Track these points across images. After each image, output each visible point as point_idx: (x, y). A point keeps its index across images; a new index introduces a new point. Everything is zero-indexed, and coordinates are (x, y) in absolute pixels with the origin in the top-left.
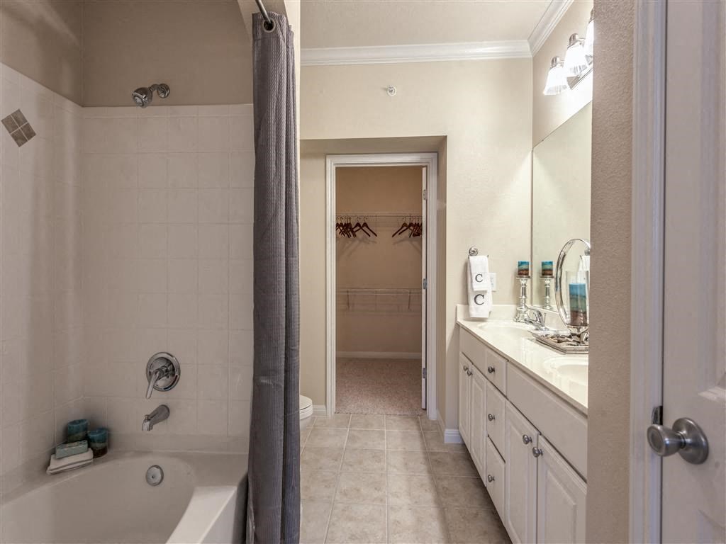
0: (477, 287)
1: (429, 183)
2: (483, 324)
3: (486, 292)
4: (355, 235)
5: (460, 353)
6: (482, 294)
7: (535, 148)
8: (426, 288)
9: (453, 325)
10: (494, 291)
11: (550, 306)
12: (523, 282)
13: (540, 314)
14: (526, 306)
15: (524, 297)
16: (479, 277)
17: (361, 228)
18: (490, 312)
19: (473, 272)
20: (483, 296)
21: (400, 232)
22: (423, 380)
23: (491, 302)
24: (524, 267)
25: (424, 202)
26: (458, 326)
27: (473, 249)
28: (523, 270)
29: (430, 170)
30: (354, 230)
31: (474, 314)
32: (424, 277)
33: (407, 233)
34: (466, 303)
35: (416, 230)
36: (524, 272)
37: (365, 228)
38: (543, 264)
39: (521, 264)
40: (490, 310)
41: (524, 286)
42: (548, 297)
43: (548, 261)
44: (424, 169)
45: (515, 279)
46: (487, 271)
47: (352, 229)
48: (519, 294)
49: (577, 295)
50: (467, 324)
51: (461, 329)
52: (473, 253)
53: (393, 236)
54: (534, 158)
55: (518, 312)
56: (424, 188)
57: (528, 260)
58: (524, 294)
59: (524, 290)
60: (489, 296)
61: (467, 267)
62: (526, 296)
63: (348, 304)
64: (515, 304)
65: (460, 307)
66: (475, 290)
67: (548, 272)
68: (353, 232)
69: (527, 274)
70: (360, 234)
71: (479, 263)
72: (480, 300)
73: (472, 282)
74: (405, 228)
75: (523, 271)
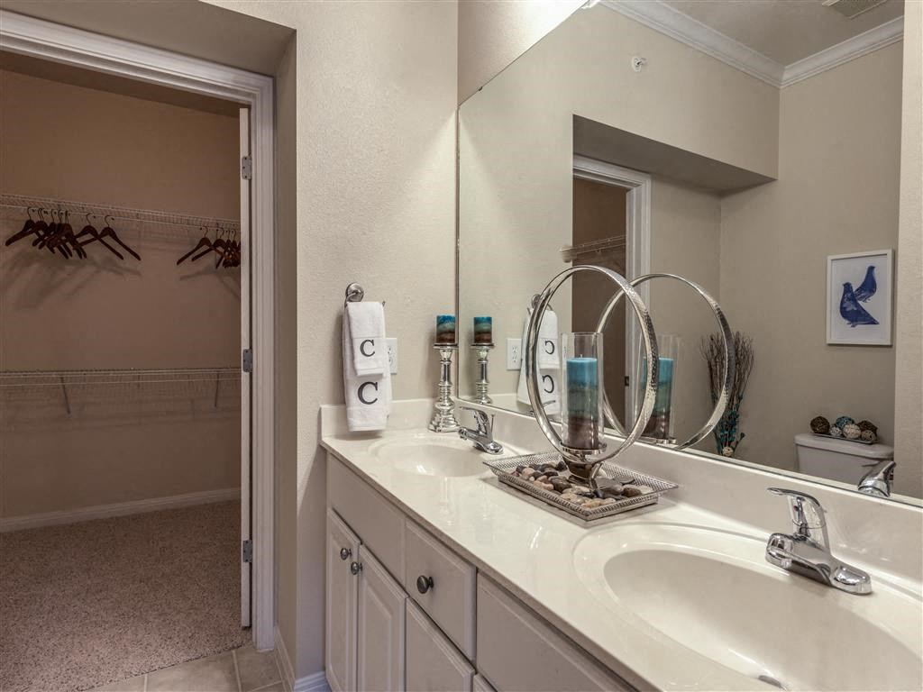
0: (364, 366)
1: (256, 142)
2: (375, 444)
3: (380, 376)
4: (81, 254)
5: (330, 512)
6: (373, 382)
7: (461, 107)
8: (249, 370)
9: (313, 449)
10: (395, 374)
11: (487, 398)
12: (445, 355)
13: (484, 416)
14: (449, 400)
15: (447, 383)
16: (368, 348)
17: (98, 237)
18: (388, 416)
19: (354, 335)
20: (376, 385)
21: (193, 255)
22: (245, 567)
23: (389, 397)
24: (448, 325)
25: (244, 183)
26: (323, 452)
27: (353, 288)
28: (446, 332)
29: (257, 110)
30: (80, 240)
31: (358, 424)
32: (245, 346)
33: (211, 259)
34: (341, 400)
35: (228, 253)
36: (449, 337)
37: (108, 239)
38: (477, 321)
39: (442, 320)
40: (388, 413)
41: (446, 363)
42: (484, 382)
43: (485, 316)
44: (243, 113)
45: (431, 349)
46: (384, 333)
47: (72, 239)
48: (437, 378)
49: (584, 384)
50: (342, 447)
51: (330, 458)
52: (355, 295)
53: (179, 262)
54: (461, 126)
55: (436, 412)
56: (244, 152)
57: (452, 314)
58: (447, 377)
59: (447, 368)
60: (386, 385)
61: (342, 325)
62: (450, 383)
63: (66, 404)
64: (429, 397)
65: (328, 410)
66: (360, 373)
67: (486, 337)
68: (74, 243)
69: (452, 340)
70: (95, 251)
71: (367, 317)
72: (369, 393)
73: (353, 358)
74: (205, 248)
75: (444, 334)
